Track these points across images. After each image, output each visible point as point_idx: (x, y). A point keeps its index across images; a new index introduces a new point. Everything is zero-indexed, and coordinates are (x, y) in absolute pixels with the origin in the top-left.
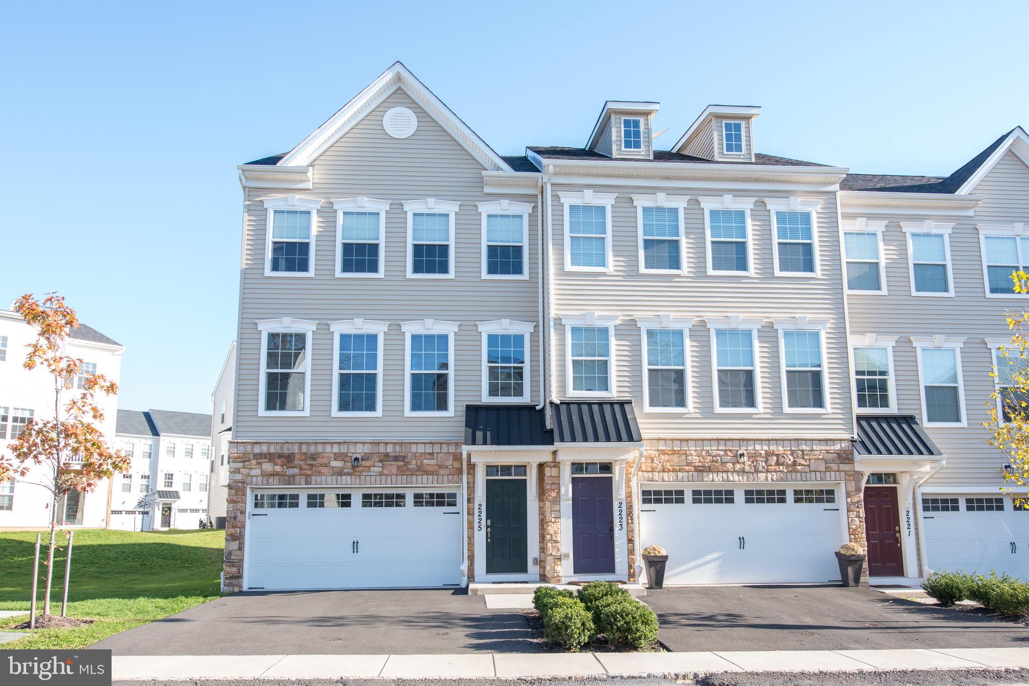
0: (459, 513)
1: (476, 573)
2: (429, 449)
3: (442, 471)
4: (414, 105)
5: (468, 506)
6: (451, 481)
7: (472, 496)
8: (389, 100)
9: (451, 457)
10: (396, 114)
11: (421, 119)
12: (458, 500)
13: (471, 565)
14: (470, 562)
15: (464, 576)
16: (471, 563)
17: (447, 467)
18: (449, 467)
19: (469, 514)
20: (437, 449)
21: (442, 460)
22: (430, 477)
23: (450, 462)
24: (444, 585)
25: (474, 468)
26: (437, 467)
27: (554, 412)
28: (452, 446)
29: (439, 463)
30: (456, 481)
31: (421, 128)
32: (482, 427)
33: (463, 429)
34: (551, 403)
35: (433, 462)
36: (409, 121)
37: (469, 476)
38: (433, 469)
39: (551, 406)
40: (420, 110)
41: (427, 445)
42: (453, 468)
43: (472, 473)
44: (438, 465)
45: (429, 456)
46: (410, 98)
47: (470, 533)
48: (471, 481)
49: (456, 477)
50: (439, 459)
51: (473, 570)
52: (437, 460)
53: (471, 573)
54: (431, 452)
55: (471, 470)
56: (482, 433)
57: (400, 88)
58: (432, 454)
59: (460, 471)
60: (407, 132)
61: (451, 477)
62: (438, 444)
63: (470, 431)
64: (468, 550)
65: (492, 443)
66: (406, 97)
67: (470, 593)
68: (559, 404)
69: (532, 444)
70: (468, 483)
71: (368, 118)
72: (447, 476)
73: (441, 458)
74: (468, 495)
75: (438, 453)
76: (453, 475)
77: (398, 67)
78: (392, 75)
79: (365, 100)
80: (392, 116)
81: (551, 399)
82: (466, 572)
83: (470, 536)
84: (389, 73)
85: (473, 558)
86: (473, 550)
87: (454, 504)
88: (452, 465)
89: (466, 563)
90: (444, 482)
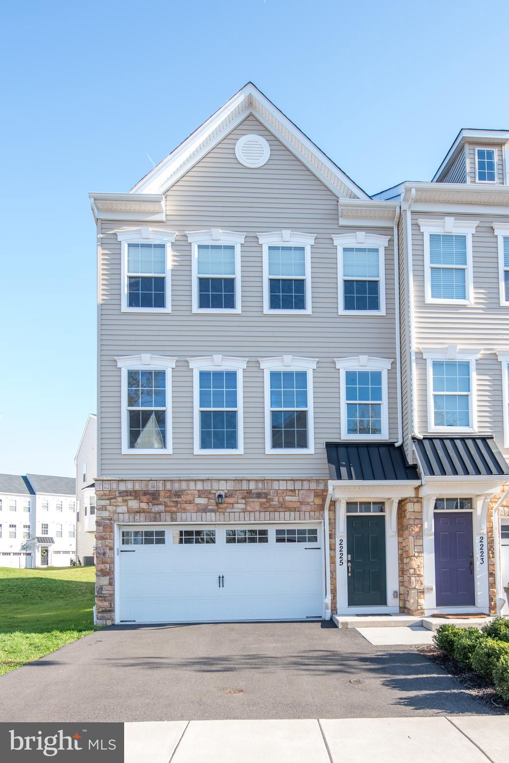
0: (320, 549)
1: (338, 606)
2: (290, 486)
3: (303, 508)
4: (266, 133)
5: (330, 542)
6: (312, 518)
7: (333, 532)
8: (241, 127)
9: (313, 494)
10: (249, 141)
11: (274, 148)
12: (320, 535)
13: (334, 599)
14: (332, 595)
15: (328, 609)
16: (334, 596)
17: (308, 504)
18: (311, 503)
19: (331, 549)
20: (298, 485)
21: (304, 496)
22: (292, 514)
23: (311, 499)
24: (307, 617)
25: (335, 505)
26: (299, 503)
27: (418, 447)
28: (313, 483)
29: (300, 500)
30: (317, 517)
31: (273, 157)
32: (344, 463)
33: (326, 465)
34: (414, 438)
35: (295, 499)
36: (262, 149)
37: (331, 512)
38: (295, 505)
39: (414, 442)
40: (272, 138)
41: (288, 482)
42: (314, 504)
43: (333, 510)
44: (300, 502)
45: (290, 493)
46: (261, 124)
47: (332, 567)
48: (332, 517)
49: (317, 514)
50: (300, 496)
51: (336, 603)
52: (298, 496)
53: (334, 606)
54: (293, 488)
55: (332, 507)
56: (345, 468)
57: (251, 115)
58: (293, 491)
59: (322, 507)
60: (259, 161)
61: (312, 513)
62: (299, 481)
63: (334, 467)
64: (331, 584)
65: (357, 479)
66: (257, 123)
67: (340, 626)
68: (422, 439)
69: (397, 479)
70: (329, 519)
71: (220, 146)
72: (308, 512)
73: (302, 495)
74: (329, 530)
75: (299, 490)
76: (314, 511)
77: (250, 89)
78: (244, 98)
79: (216, 125)
80: (244, 144)
81: (413, 434)
82: (330, 606)
83: (332, 571)
84: (241, 95)
85: (336, 591)
86: (336, 584)
87: (315, 539)
88: (313, 501)
89: (329, 596)
90: (306, 518)
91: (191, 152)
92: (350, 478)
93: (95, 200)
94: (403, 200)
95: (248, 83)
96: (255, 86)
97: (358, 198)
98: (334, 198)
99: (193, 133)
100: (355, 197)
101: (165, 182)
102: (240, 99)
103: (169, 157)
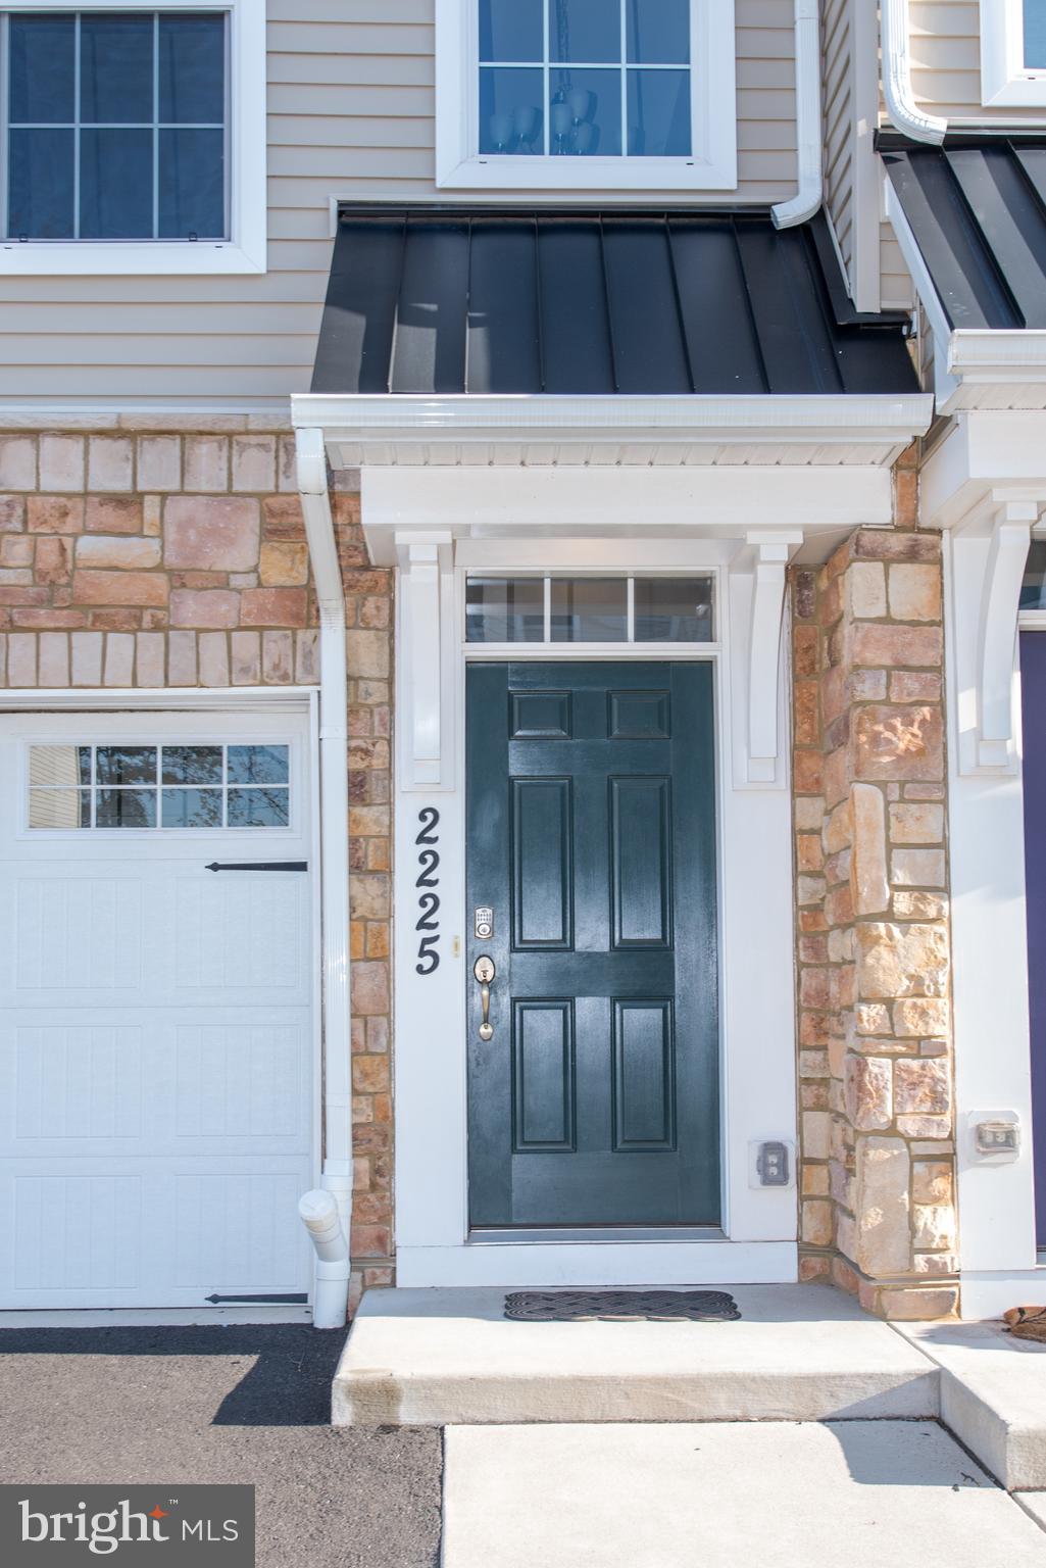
0: (301, 867)
1: (405, 1231)
2: (109, 471)
3: (191, 608)
5: (353, 822)
6: (245, 670)
7: (377, 763)
9: (250, 524)
12: (299, 786)
13: (374, 1186)
14: (365, 1164)
15: (324, 1256)
16: (378, 1172)
17: (221, 582)
18: (237, 581)
19: (356, 867)
20: (158, 467)
21: (192, 534)
22: (121, 644)
23: (240, 552)
24: (215, 1299)
25: (390, 588)
26: (161, 580)
27: (913, 185)
28: (253, 454)
29: (172, 560)
30: (276, 667)
32: (433, 307)
33: (315, 316)
34: (890, 144)
35: (140, 551)
37: (362, 636)
38: (135, 591)
39: (887, 160)
41: (97, 444)
42: (260, 585)
43: (383, 622)
44: (170, 572)
45: (109, 516)
47: (366, 986)
48: (371, 666)
49: (276, 645)
50: (171, 534)
51: (386, 1216)
52: (161, 536)
53: (370, 1231)
54: (124, 486)
55: (371, 602)
56: (431, 334)
58: (128, 501)
59: (302, 608)
61: (246, 643)
62: (162, 441)
63: (356, 324)
64: (355, 1093)
65: (499, 383)
67: (343, 1413)
68: (938, 141)
69: (766, 388)
70: (352, 679)
72: (221, 637)
73: (183, 527)
74: (351, 751)
75: (164, 495)
76: (261, 629)
81: (882, 118)
82: (340, 1241)
83: (367, 1006)
85: (387, 1138)
86: (388, 1090)
87: (276, 808)
88: (255, 570)
89: (341, 1172)
90: (208, 674)
92: (449, 378)
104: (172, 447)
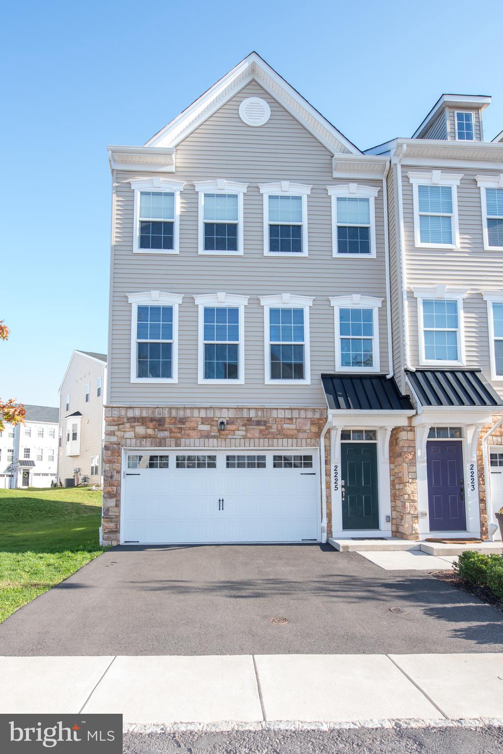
0: (317, 474)
1: (333, 529)
2: (288, 415)
3: (301, 435)
4: (267, 96)
5: (326, 467)
6: (309, 444)
7: (329, 458)
8: (244, 91)
9: (309, 423)
10: (251, 103)
11: (274, 109)
12: (315, 461)
13: (329, 522)
14: (328, 519)
15: (324, 532)
16: (330, 520)
17: (305, 431)
18: (307, 431)
19: (326, 475)
20: (295, 414)
21: (301, 424)
22: (290, 440)
23: (307, 427)
24: (303, 540)
25: (330, 433)
26: (296, 431)
27: (411, 379)
28: (310, 412)
29: (298, 428)
30: (314, 444)
31: (273, 117)
32: (341, 393)
34: (406, 371)
35: (293, 426)
36: (263, 110)
37: (326, 440)
38: (292, 433)
39: (407, 374)
40: (273, 101)
41: (286, 410)
42: (311, 432)
43: (329, 437)
44: (297, 430)
45: (288, 421)
46: (263, 89)
48: (328, 444)
49: (313, 441)
50: (297, 424)
51: (331, 527)
52: (296, 424)
53: (329, 529)
54: (290, 417)
55: (327, 434)
56: (343, 398)
57: (253, 80)
58: (291, 419)
59: (318, 435)
60: (260, 120)
61: (309, 440)
62: (296, 410)
63: (332, 397)
66: (258, 87)
67: (341, 550)
68: (414, 371)
69: (392, 409)
70: (325, 446)
71: (225, 107)
72: (305, 440)
73: (299, 423)
74: (325, 457)
75: (296, 418)
76: (311, 438)
77: (254, 57)
78: (248, 65)
79: (223, 89)
80: (247, 106)
81: (406, 367)
82: (326, 529)
83: (328, 495)
84: (245, 62)
85: (331, 515)
86: (331, 508)
87: (310, 465)
88: (310, 429)
89: (325, 520)
90: (303, 445)
91: (200, 112)
92: (348, 407)
93: (112, 152)
94: (394, 155)
95: (253, 52)
96: (258, 55)
97: (351, 153)
98: (328, 153)
99: (202, 95)
100: (349, 152)
101: (176, 138)
102: (244, 66)
103: (181, 115)
104: (298, 411)
